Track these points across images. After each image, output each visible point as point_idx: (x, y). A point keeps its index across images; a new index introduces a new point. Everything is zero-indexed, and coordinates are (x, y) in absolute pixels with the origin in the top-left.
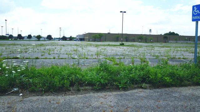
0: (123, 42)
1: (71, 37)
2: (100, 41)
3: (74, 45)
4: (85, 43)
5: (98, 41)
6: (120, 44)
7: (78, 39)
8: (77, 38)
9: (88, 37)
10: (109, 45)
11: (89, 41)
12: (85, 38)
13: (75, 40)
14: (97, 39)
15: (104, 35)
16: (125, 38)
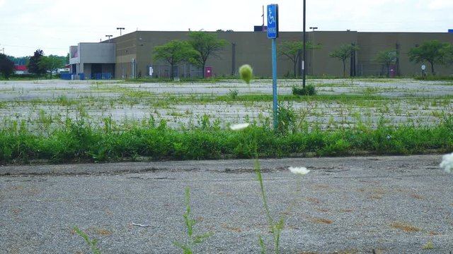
0: (309, 82)
1: (38, 54)
2: (204, 76)
3: (49, 103)
4: (111, 90)
5: (187, 78)
6: (296, 92)
7: (80, 70)
8: (72, 61)
9: (132, 58)
10: (234, 98)
11: (140, 76)
12: (121, 60)
13: (60, 76)
14: (182, 67)
15: (221, 41)
16: (344, 57)
